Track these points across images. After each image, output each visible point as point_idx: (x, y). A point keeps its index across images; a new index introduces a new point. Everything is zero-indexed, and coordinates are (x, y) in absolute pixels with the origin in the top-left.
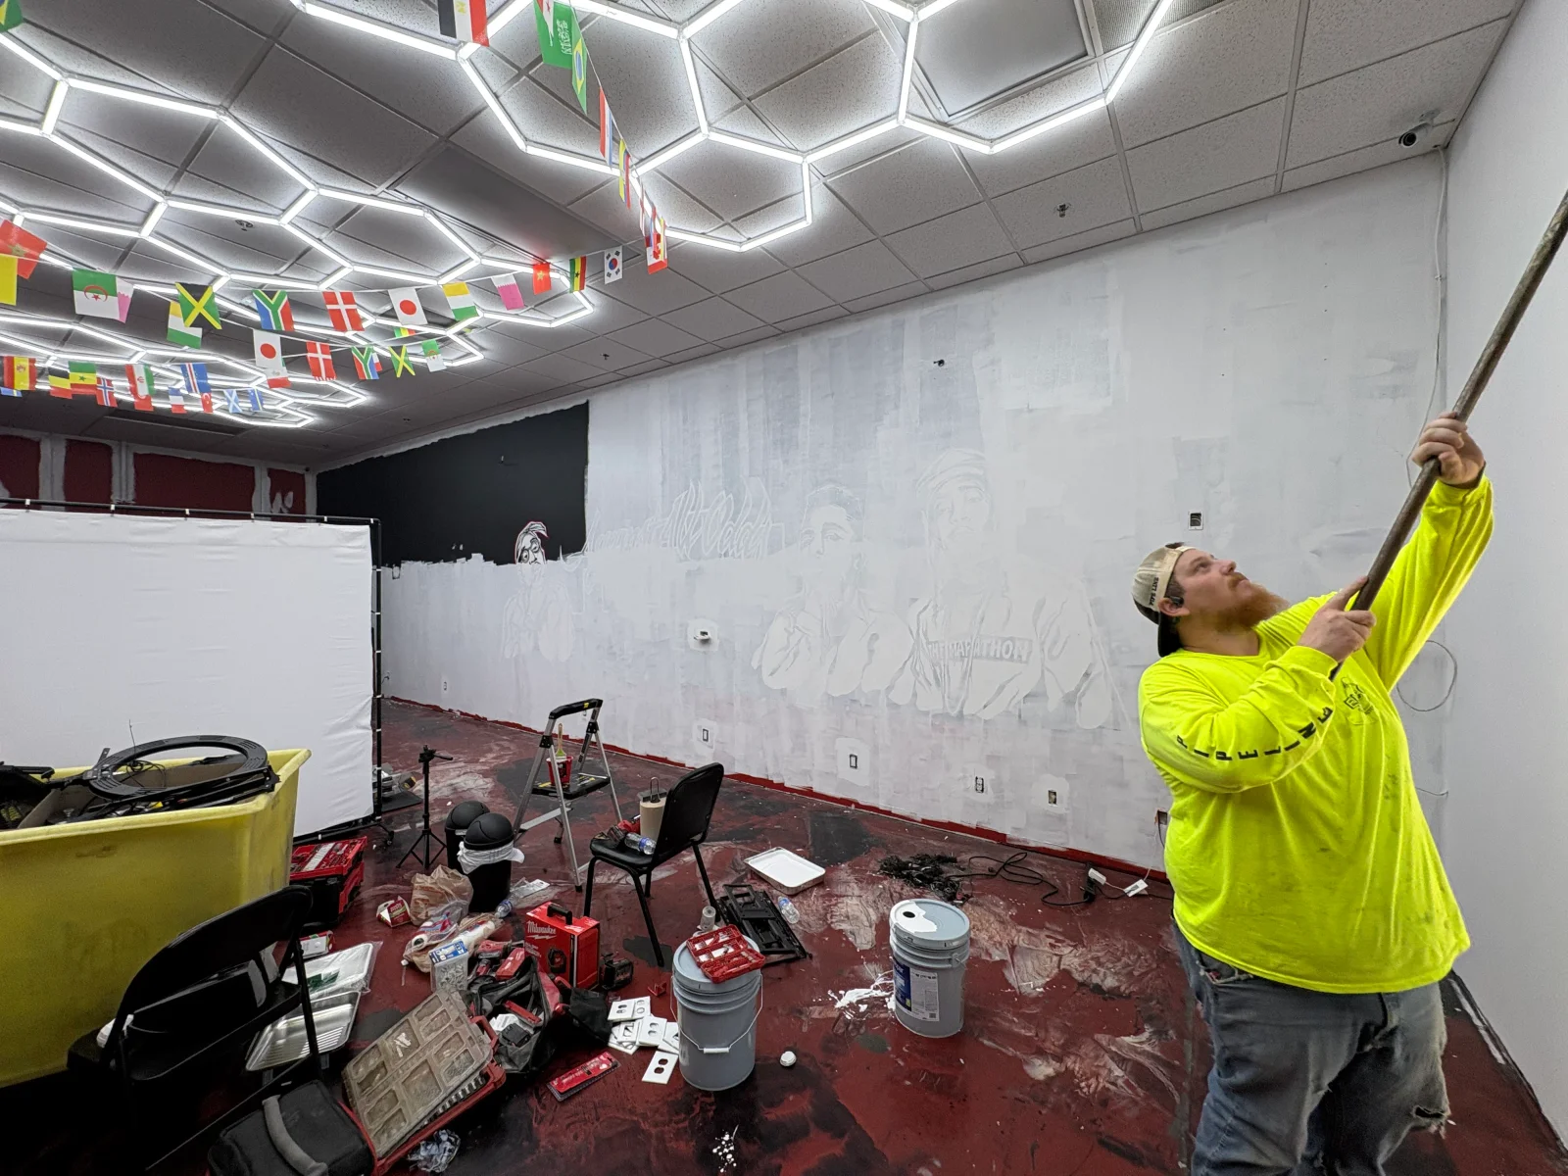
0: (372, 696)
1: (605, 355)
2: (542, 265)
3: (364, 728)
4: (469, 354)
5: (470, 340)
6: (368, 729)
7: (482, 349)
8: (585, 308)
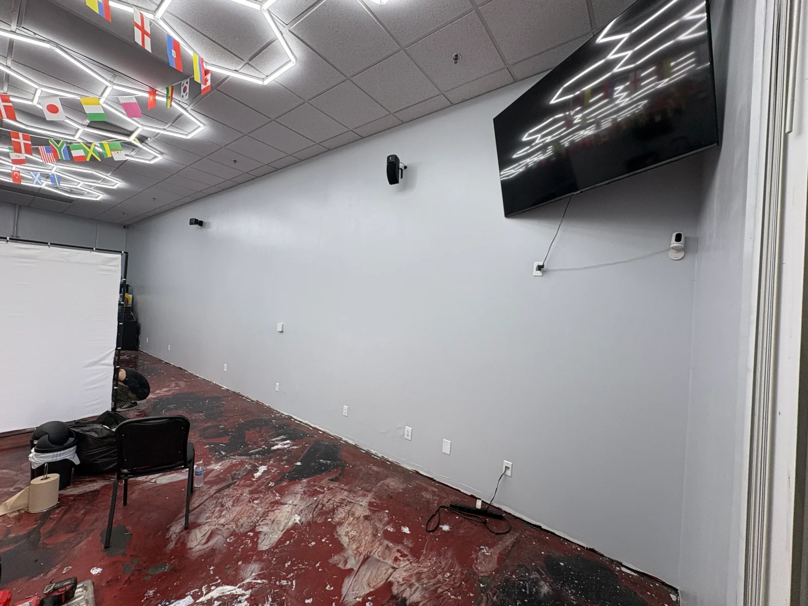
0: (115, 348)
1: (235, 161)
2: (153, 92)
3: (109, 365)
4: (156, 157)
5: (149, 145)
6: (111, 366)
7: (161, 153)
8: (199, 127)
